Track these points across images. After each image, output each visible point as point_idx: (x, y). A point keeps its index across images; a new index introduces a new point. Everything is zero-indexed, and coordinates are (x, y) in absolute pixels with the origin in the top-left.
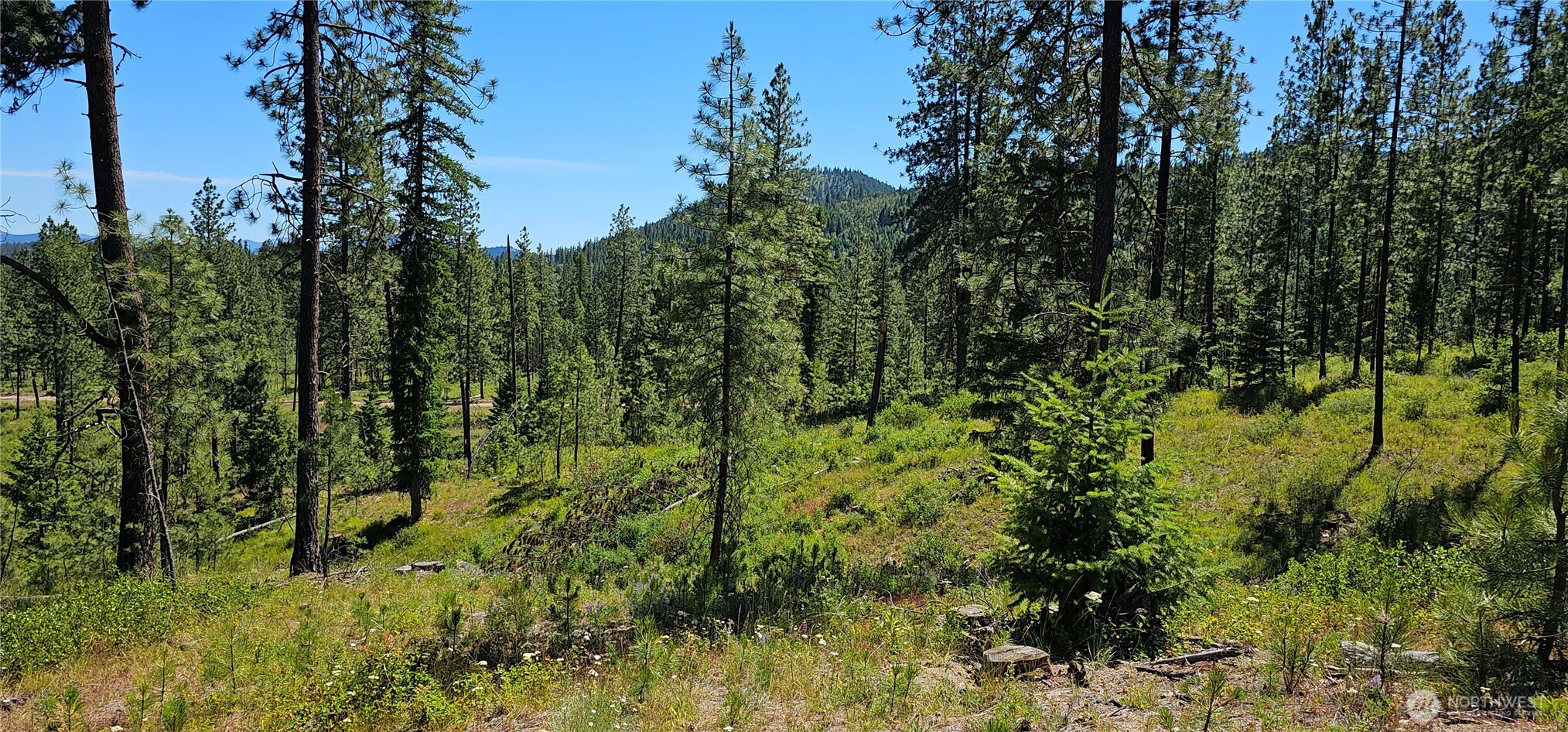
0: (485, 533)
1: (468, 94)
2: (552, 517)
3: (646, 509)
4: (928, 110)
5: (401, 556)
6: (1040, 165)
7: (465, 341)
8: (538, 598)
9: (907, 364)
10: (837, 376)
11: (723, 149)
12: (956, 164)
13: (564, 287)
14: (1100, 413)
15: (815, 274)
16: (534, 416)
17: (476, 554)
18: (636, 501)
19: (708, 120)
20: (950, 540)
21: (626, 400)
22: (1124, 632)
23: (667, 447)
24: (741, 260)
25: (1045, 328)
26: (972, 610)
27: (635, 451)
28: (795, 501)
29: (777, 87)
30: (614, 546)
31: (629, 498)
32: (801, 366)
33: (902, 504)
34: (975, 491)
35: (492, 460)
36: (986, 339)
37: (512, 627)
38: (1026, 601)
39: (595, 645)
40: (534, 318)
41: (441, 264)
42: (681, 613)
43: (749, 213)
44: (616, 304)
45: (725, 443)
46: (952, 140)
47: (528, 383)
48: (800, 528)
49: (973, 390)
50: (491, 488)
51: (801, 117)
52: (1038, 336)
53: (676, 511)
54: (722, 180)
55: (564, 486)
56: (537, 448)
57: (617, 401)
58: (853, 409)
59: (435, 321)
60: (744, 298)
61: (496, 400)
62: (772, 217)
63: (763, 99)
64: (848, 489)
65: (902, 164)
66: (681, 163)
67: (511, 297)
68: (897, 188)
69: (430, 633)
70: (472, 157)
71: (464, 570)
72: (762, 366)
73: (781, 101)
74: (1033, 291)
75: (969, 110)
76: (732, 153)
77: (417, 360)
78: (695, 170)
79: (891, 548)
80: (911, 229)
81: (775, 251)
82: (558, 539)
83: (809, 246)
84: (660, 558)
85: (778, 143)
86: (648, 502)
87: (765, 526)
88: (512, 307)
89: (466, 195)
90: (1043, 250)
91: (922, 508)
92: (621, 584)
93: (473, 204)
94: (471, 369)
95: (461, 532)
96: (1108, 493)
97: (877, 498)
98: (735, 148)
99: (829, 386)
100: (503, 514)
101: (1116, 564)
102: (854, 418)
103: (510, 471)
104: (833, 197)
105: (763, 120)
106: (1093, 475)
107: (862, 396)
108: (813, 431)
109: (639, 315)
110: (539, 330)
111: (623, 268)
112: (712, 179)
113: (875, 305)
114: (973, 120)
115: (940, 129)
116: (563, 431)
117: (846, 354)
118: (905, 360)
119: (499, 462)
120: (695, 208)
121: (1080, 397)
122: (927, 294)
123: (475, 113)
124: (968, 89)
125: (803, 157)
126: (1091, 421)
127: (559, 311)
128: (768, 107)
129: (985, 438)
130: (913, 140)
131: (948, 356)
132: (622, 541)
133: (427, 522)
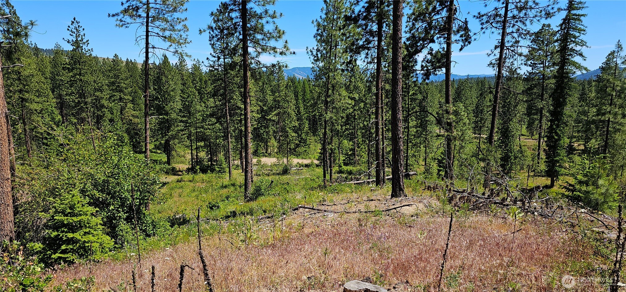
133: (555, 189)
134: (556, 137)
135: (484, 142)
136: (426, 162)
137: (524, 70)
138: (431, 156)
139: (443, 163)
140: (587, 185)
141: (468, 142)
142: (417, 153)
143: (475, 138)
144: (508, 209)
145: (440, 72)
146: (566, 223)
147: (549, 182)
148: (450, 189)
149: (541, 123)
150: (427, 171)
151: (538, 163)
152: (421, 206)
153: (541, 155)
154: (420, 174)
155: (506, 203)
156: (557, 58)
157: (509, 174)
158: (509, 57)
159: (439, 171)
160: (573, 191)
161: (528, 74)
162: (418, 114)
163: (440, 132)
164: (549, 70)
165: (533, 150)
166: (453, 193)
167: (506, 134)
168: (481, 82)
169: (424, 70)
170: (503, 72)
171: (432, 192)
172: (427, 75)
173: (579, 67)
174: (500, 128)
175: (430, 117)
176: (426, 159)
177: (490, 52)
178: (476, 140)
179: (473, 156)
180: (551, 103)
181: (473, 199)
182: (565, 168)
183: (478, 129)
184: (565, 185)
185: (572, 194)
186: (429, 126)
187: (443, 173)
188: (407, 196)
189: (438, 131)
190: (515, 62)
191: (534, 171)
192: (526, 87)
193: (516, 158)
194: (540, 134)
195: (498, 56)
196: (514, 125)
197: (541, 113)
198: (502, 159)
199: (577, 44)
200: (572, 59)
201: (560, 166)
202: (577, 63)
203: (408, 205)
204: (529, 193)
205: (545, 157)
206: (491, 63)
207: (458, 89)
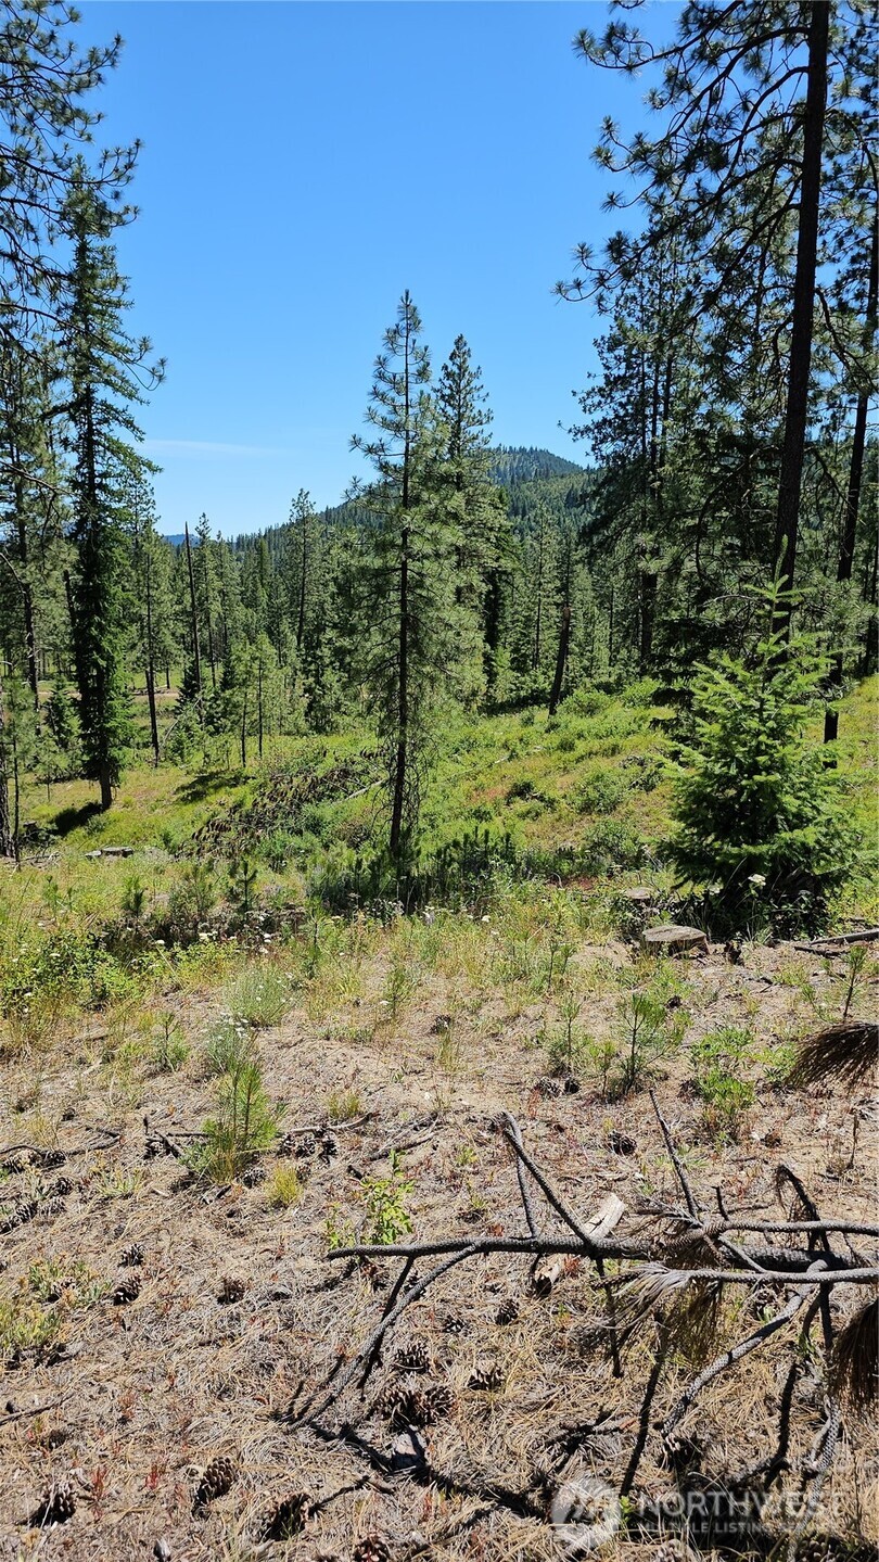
0: (174, 820)
1: (137, 375)
2: (239, 805)
3: (330, 797)
4: (613, 383)
5: (93, 842)
6: (728, 440)
7: (146, 630)
8: (219, 881)
9: (591, 652)
10: (519, 665)
11: (398, 428)
12: (643, 442)
13: (245, 575)
14: (770, 697)
15: (497, 560)
16: (219, 706)
17: (166, 840)
18: (320, 789)
19: (383, 397)
20: (629, 827)
21: (309, 690)
22: (786, 913)
23: (350, 737)
24: (418, 544)
25: (726, 611)
26: (639, 893)
27: (318, 740)
28: (476, 789)
29: (458, 361)
30: (300, 833)
31: (313, 786)
32: (484, 654)
33: (582, 792)
34: (656, 778)
35: (179, 749)
36: (670, 625)
37: (193, 909)
38: (690, 883)
39: (269, 925)
40: (216, 607)
41: (118, 551)
42: (353, 895)
43: (425, 495)
44: (298, 593)
45: (402, 732)
46: (639, 415)
47: (212, 674)
48: (480, 815)
49: (654, 676)
50: (180, 775)
51: (482, 393)
52: (719, 620)
53: (361, 799)
54: (399, 461)
55: (250, 775)
56: (222, 738)
57: (301, 692)
58: (536, 698)
59: (115, 610)
60: (420, 585)
61: (182, 690)
62: (449, 499)
63: (442, 374)
64: (528, 777)
65: (587, 443)
66: (356, 442)
67: (191, 585)
68: (585, 468)
69: (115, 914)
70: (141, 440)
71: (152, 855)
72: (438, 654)
73: (461, 375)
74: (716, 574)
75: (657, 382)
76: (407, 431)
77: (100, 649)
78: (370, 450)
79: (569, 834)
80: (598, 511)
81: (452, 535)
82: (245, 825)
83: (491, 529)
84: (344, 843)
85: (459, 422)
86: (332, 790)
87: (446, 814)
88: (193, 597)
89: (139, 480)
90: (726, 530)
91: (602, 796)
92: (303, 869)
93: (148, 489)
94: (155, 660)
95: (150, 819)
96: (776, 777)
97: (557, 786)
98: (410, 426)
99: (511, 674)
100: (191, 801)
101: (781, 847)
102: (536, 707)
103: (197, 760)
104: (520, 477)
105: (443, 396)
106: (762, 759)
107: (545, 684)
108: (495, 721)
109: (321, 605)
110: (222, 619)
111: (304, 555)
112: (388, 459)
113: (559, 591)
114: (661, 392)
115: (626, 404)
116: (247, 721)
117: (528, 642)
118: (590, 648)
119: (185, 751)
120: (371, 492)
121: (751, 681)
122: (613, 579)
123: (142, 394)
124: (656, 360)
125: (485, 435)
126: (762, 705)
127: (242, 600)
128: (448, 383)
129: (666, 726)
130: (598, 416)
131: (633, 643)
132: (307, 828)
134: (103, 663)
147: (95, 795)
201: (123, 745)
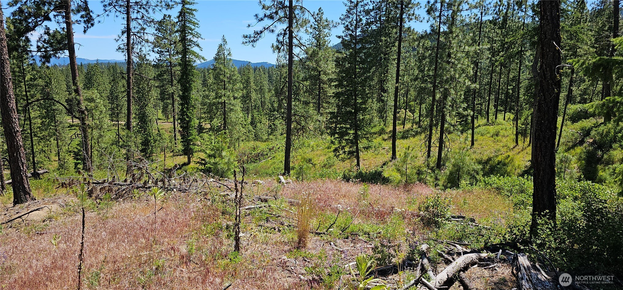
3: (254, 162)
18: (252, 160)
28: (296, 160)
53: (263, 163)
59: (192, 103)
64: (311, 157)
91: (328, 163)
97: (320, 160)
133: (192, 165)
134: (187, 119)
135: (123, 129)
136: (59, 156)
137: (153, 57)
138: (65, 149)
139: (80, 155)
140: (215, 158)
141: (106, 130)
142: (46, 148)
143: (113, 126)
144: (150, 191)
145: (63, 56)
146: (200, 193)
147: (186, 160)
148: (89, 182)
149: (174, 107)
150: (62, 166)
151: (176, 144)
152: (54, 207)
153: (177, 136)
154: (54, 171)
155: (148, 185)
156: (180, 47)
157: (151, 157)
158: (137, 42)
159: (76, 164)
160: (205, 164)
161: (157, 61)
162: (42, 102)
163: (73, 122)
164: (174, 58)
165: (170, 132)
166: (92, 185)
167: (143, 119)
168: (112, 67)
169: (41, 52)
170: (132, 57)
171: (68, 188)
172: (46, 58)
173: (198, 56)
174: (137, 113)
175: (58, 105)
176: (59, 153)
177: (117, 38)
178: (114, 128)
179: (112, 144)
180: (179, 88)
181: (115, 188)
182: (198, 146)
183: (114, 115)
184: (198, 160)
185: (205, 167)
186: (57, 116)
187: (81, 166)
188: (35, 200)
189: (70, 121)
190: (143, 49)
191: (173, 151)
192: (157, 73)
193: (155, 141)
194: (174, 117)
195: (126, 41)
196: (149, 110)
197: (173, 98)
198: (142, 144)
199: (194, 36)
200: (192, 49)
201: (194, 144)
202: (196, 53)
203: (37, 210)
204: (168, 172)
205: (180, 138)
206: (120, 48)
207: (88, 74)
